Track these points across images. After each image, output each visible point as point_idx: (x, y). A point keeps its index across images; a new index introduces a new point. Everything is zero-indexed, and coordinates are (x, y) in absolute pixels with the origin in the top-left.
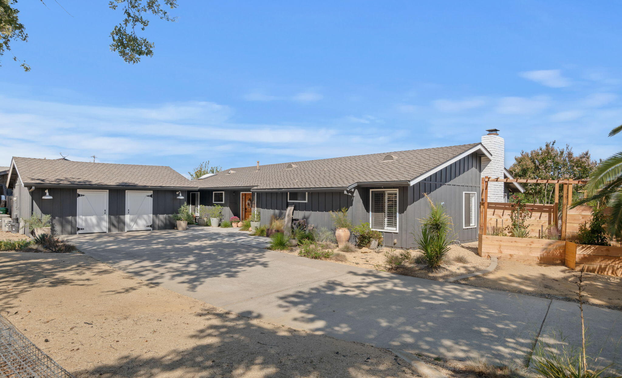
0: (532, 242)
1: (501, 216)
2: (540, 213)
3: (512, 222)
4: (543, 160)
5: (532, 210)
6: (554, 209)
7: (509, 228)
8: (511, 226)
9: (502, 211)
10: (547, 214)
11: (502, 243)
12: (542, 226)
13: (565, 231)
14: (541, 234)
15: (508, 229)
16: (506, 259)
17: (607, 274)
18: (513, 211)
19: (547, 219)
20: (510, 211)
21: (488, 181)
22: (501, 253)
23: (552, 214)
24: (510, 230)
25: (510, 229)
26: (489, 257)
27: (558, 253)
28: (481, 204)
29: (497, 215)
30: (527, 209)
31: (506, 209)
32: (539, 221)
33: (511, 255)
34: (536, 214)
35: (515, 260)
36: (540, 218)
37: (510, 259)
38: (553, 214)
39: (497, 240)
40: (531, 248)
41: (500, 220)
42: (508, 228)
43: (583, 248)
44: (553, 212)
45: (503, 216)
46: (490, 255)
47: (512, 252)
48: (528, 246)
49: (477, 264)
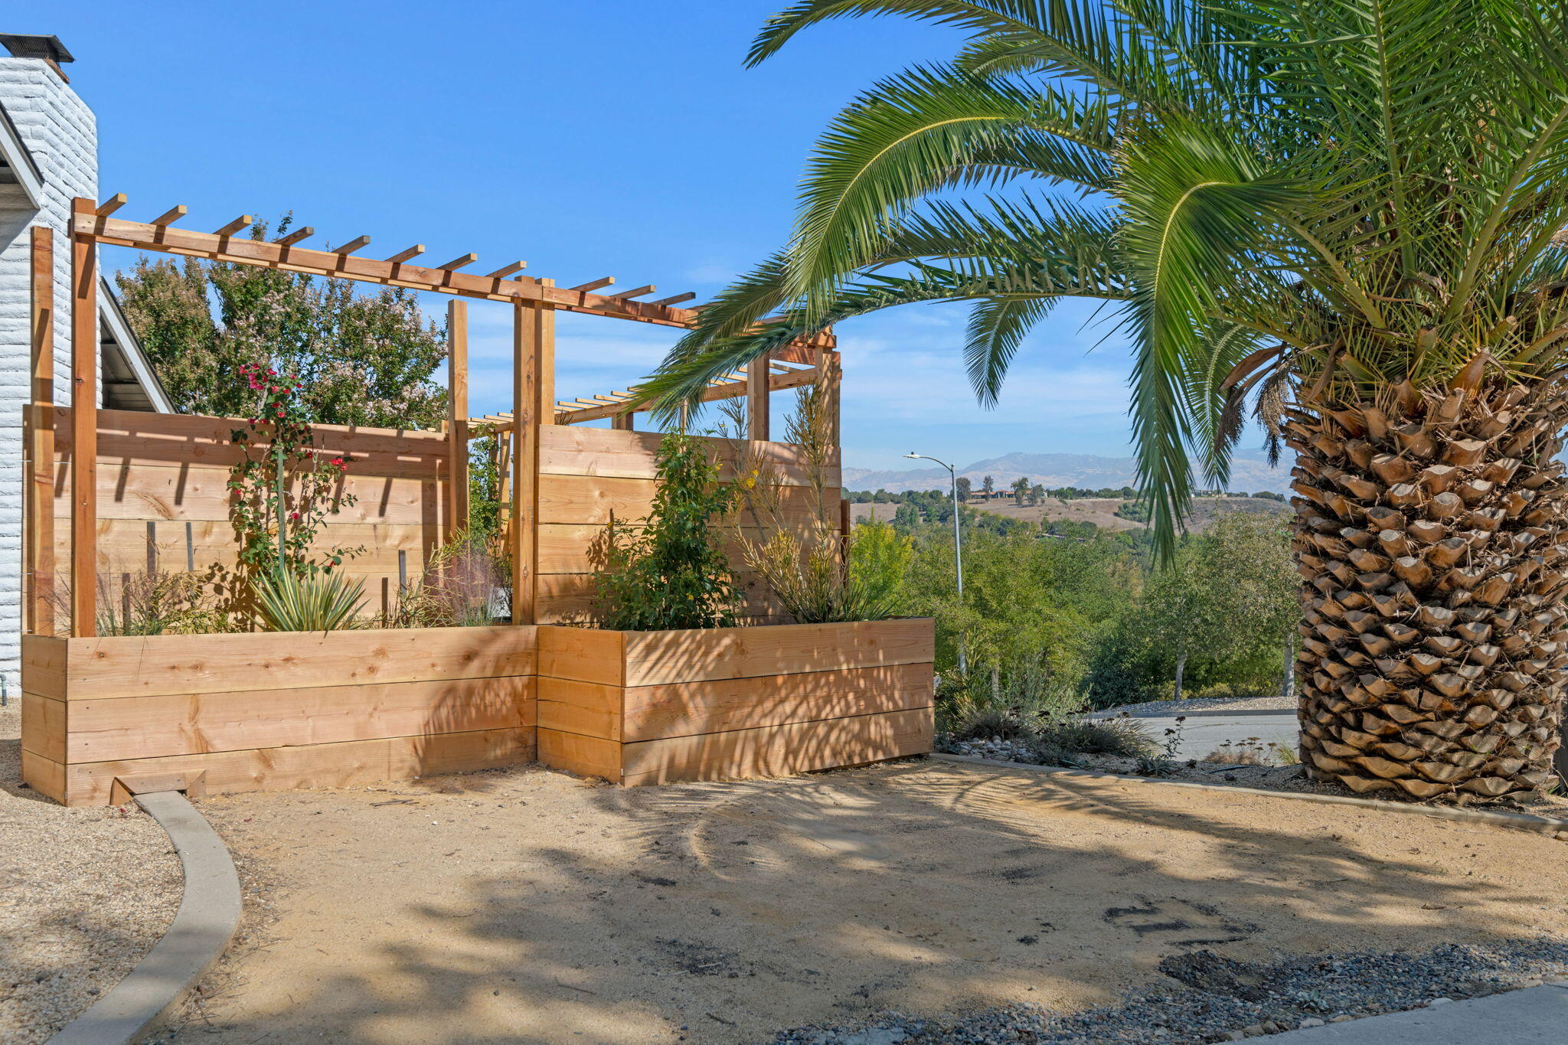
0: (381, 653)
1: (170, 500)
2: (382, 481)
3: (238, 539)
4: (248, 291)
5: (346, 465)
6: (446, 457)
7: (223, 578)
8: (231, 569)
9: (174, 470)
10: (417, 485)
11: (206, 683)
12: (402, 553)
13: (530, 570)
14: (393, 599)
15: (218, 589)
16: (233, 788)
17: (739, 773)
18: (243, 470)
19: (418, 518)
20: (225, 473)
21: (99, 230)
22: (204, 747)
23: (440, 484)
24: (227, 594)
25: (226, 584)
26: (124, 791)
27: (502, 694)
28: (37, 418)
29: (143, 495)
30: (321, 456)
31: (202, 455)
32: (380, 530)
33: (265, 757)
34: (365, 488)
35: (292, 783)
36: (382, 513)
37: (259, 780)
38: (446, 489)
39: (174, 660)
40: (375, 686)
41: (169, 533)
42: (217, 579)
43: (650, 649)
44: (445, 477)
45: (178, 501)
46: (132, 775)
47: (268, 733)
48: (359, 680)
49: (80, 883)
